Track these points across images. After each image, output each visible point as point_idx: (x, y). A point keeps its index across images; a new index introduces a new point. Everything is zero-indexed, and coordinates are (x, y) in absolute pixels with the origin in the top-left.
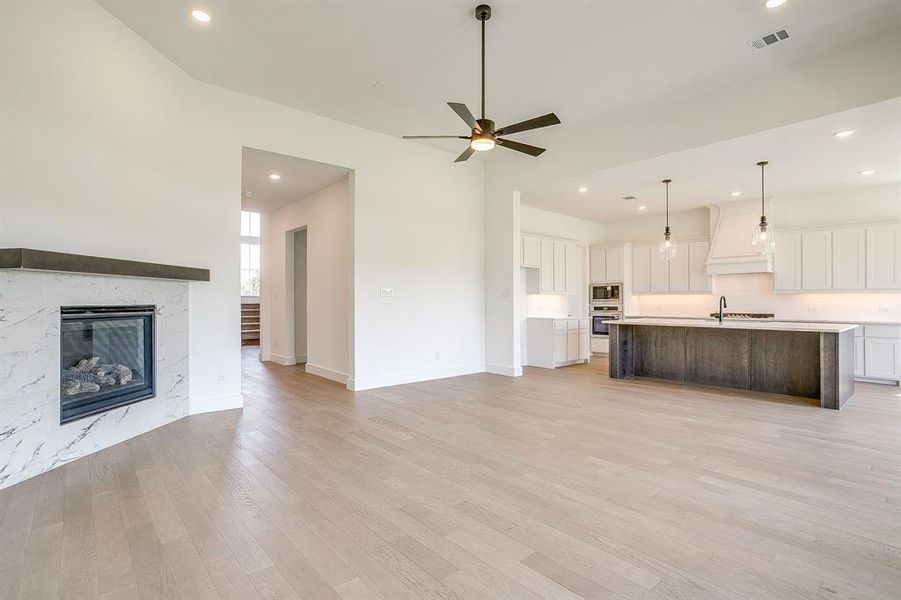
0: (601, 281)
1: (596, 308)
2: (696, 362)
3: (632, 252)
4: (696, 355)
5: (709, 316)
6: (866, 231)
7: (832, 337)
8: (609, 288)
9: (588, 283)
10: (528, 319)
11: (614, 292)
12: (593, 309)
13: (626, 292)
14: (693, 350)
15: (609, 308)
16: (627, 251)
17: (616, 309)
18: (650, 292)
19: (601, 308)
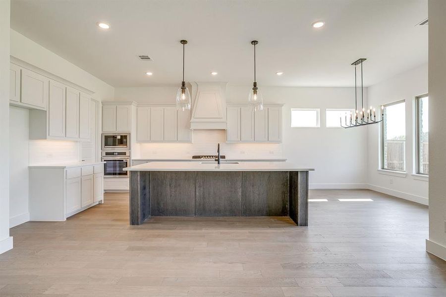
0: (111, 131)
1: (107, 154)
2: (204, 198)
3: (137, 109)
4: (204, 192)
5: (191, 159)
6: (268, 109)
7: (305, 174)
8: (119, 137)
9: (100, 132)
10: (30, 168)
11: (123, 140)
12: (104, 155)
13: (133, 141)
14: (202, 189)
15: (119, 154)
16: (133, 108)
17: (124, 154)
18: (150, 141)
19: (112, 154)
